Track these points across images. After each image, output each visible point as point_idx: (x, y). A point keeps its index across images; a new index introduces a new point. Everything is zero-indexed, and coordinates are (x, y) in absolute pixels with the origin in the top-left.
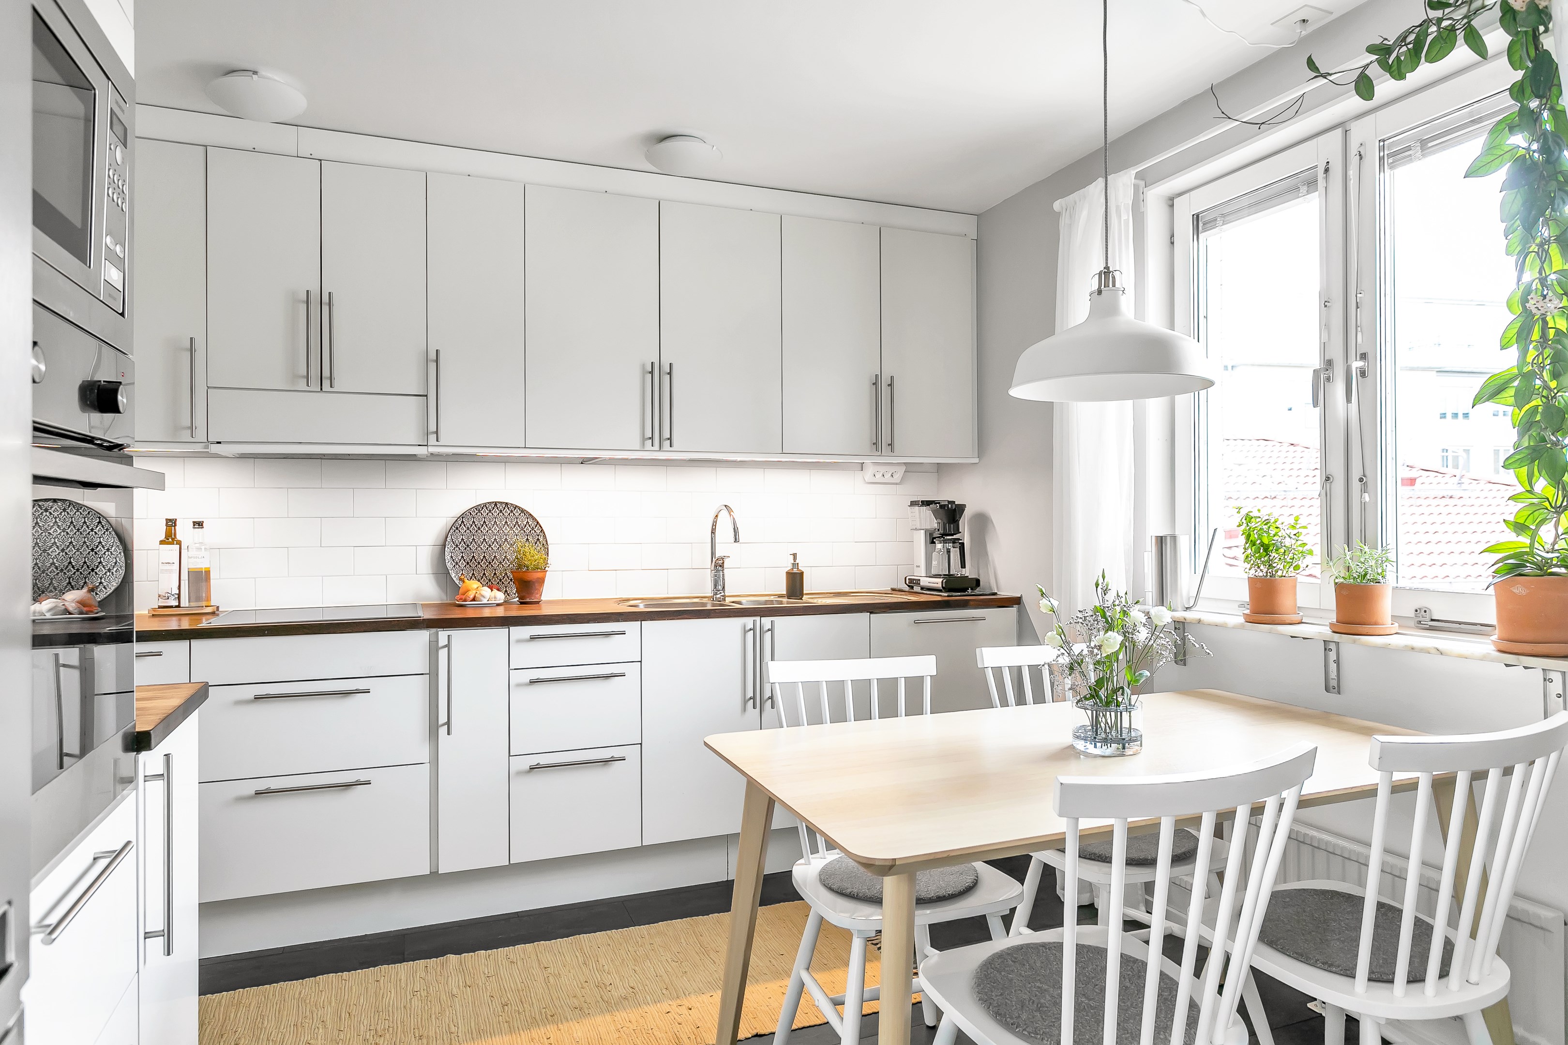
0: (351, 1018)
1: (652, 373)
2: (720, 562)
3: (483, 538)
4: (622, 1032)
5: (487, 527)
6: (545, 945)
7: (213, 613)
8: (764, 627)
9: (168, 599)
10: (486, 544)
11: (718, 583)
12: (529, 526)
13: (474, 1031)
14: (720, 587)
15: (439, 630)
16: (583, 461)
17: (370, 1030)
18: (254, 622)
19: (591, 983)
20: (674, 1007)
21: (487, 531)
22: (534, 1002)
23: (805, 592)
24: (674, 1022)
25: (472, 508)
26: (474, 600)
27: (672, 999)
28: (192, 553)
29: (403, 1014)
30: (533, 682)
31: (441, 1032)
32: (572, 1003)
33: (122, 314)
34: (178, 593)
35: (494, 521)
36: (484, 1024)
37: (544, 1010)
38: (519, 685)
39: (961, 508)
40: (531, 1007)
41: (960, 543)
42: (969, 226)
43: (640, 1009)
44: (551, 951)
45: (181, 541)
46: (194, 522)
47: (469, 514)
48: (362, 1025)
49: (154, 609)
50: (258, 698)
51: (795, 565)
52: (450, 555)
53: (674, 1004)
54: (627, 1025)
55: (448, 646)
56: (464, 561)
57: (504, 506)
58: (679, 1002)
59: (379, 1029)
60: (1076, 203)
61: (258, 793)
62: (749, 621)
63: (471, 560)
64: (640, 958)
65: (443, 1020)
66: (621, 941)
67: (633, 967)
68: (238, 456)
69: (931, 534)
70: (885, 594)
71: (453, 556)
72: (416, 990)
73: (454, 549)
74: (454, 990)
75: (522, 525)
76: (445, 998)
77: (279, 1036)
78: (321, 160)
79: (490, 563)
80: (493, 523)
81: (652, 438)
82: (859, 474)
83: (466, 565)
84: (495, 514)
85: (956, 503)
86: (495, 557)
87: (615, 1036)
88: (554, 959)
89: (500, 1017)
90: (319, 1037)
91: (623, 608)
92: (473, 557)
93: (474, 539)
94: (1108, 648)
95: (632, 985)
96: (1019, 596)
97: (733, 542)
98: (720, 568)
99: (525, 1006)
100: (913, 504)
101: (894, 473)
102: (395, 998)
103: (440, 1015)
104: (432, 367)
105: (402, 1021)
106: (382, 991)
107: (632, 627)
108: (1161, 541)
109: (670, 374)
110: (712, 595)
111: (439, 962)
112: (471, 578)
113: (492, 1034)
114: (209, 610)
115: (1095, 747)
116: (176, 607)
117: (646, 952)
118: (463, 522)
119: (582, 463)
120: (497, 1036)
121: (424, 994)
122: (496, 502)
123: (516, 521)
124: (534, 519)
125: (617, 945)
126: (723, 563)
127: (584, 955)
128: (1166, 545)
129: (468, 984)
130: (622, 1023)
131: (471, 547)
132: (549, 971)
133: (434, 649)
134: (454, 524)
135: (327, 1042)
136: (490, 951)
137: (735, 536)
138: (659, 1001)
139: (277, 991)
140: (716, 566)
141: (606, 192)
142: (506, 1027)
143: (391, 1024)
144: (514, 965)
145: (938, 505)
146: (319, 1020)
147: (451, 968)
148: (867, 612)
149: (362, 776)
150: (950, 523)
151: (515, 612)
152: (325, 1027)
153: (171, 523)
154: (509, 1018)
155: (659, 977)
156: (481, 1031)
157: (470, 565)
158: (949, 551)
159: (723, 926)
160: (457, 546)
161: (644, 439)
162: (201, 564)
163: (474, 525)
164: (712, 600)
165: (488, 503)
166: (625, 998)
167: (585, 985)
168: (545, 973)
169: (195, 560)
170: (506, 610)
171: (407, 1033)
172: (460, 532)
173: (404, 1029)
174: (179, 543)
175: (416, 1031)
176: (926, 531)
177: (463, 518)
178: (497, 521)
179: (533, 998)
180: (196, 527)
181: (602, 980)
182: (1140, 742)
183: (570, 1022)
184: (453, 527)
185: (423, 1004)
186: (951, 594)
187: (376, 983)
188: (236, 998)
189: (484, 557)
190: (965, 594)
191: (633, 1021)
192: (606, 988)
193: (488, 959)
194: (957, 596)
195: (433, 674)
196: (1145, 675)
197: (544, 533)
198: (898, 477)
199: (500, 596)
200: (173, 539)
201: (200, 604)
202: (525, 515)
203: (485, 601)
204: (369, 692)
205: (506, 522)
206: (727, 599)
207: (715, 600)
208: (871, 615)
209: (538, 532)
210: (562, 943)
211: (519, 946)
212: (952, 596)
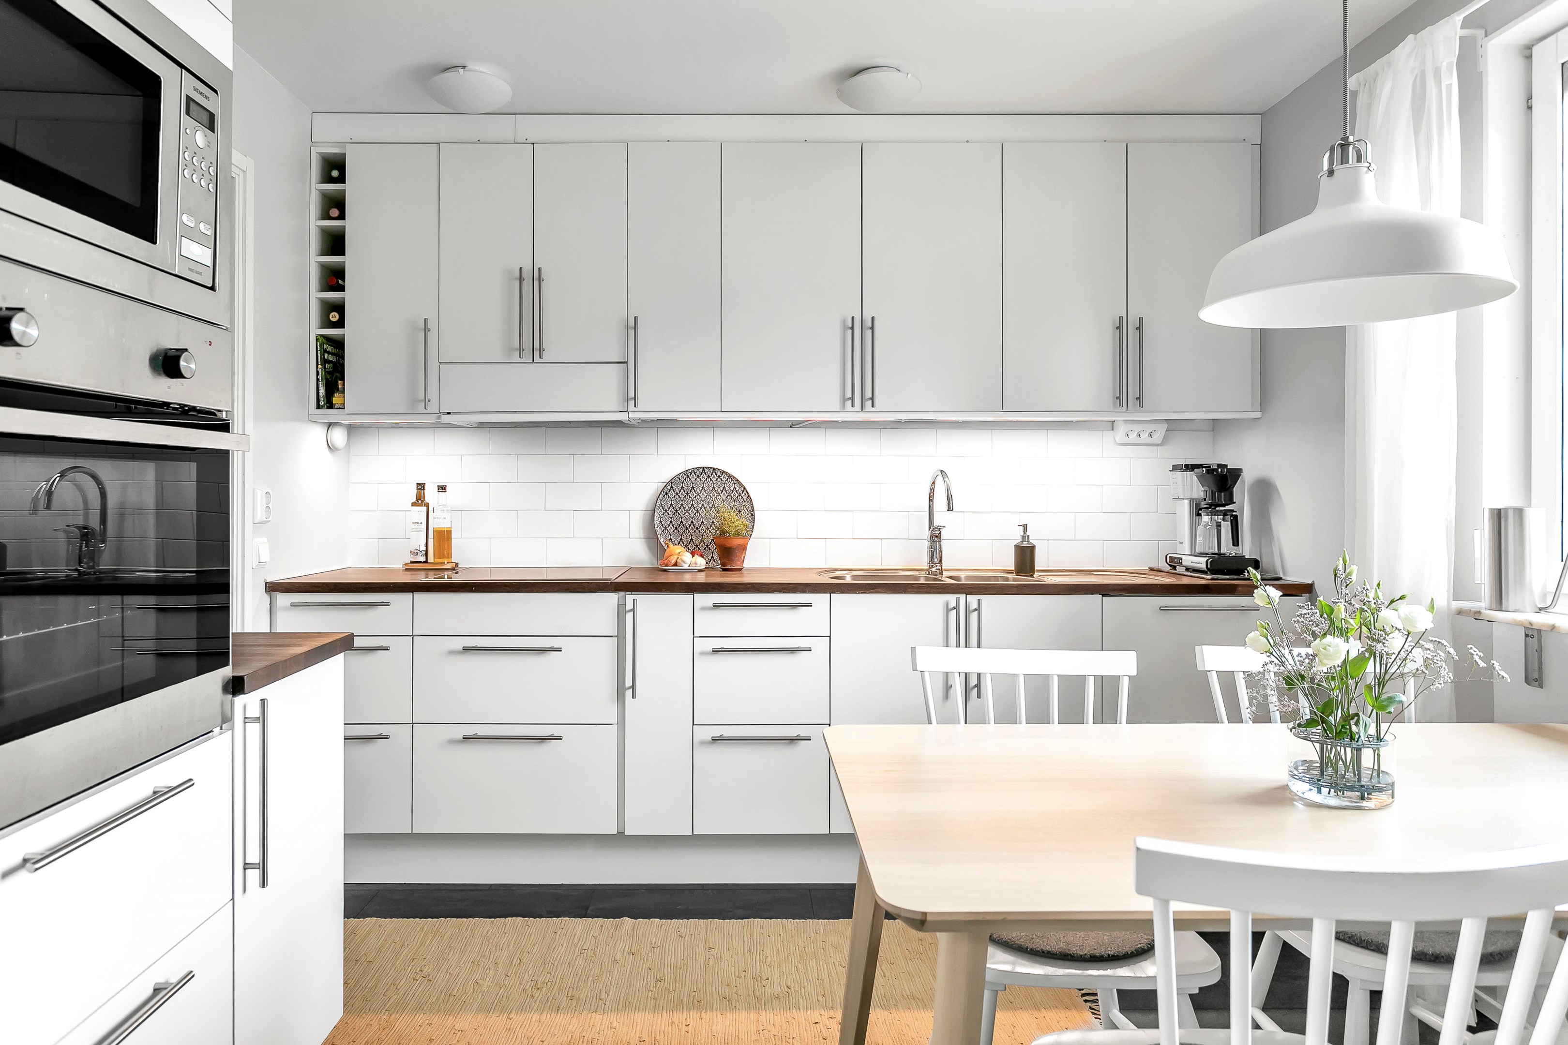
0: (520, 965)
1: (852, 328)
2: (936, 532)
3: (691, 504)
4: (761, 1034)
5: (695, 492)
6: (718, 924)
7: (453, 569)
8: (971, 606)
9: (417, 555)
10: (694, 510)
11: (935, 555)
12: (737, 492)
13: (621, 1002)
14: (936, 560)
15: (627, 593)
16: (792, 425)
17: (532, 981)
18: (489, 579)
19: (749, 973)
20: (825, 1018)
21: (695, 497)
22: (687, 983)
23: (1036, 568)
24: (819, 1035)
25: (681, 473)
26: (676, 565)
27: (827, 1008)
28: (436, 514)
29: (565, 970)
30: (715, 651)
31: (592, 996)
32: (723, 992)
33: (213, 288)
34: (425, 549)
35: (702, 486)
36: (633, 996)
37: (694, 994)
38: (703, 653)
39: (1235, 474)
40: (682, 988)
41: (1232, 516)
42: (1251, 129)
43: (789, 1014)
44: (721, 931)
45: (428, 503)
46: (438, 486)
47: (678, 479)
48: (527, 973)
49: (406, 564)
50: (466, 649)
51: (1025, 537)
52: (659, 520)
53: (826, 1014)
54: (769, 1028)
55: (633, 610)
56: (673, 526)
57: (712, 471)
58: (832, 1013)
59: (539, 982)
60: (1377, 74)
61: (466, 738)
62: (952, 599)
63: (680, 526)
64: (807, 955)
65: (598, 984)
66: (793, 934)
67: (796, 964)
68: (476, 426)
69: (1197, 505)
70: (1137, 573)
71: (662, 521)
72: (585, 948)
73: (664, 514)
74: (618, 955)
75: (729, 490)
76: (607, 962)
77: (457, 969)
78: (533, 144)
79: (697, 528)
80: (701, 489)
81: (852, 399)
82: (1108, 435)
83: (674, 530)
84: (703, 480)
85: (1228, 467)
86: (702, 522)
87: (753, 1037)
88: (721, 940)
89: (650, 992)
90: (488, 979)
91: (825, 579)
92: (682, 522)
93: (682, 504)
94: (1326, 659)
95: (789, 984)
96: (1310, 583)
97: (946, 510)
98: (936, 539)
99: (677, 985)
100: (1175, 468)
101: (1153, 432)
102: (564, 953)
103: (596, 978)
104: (631, 333)
105: (562, 977)
106: (556, 943)
107: (819, 600)
108: (1498, 516)
109: (872, 328)
110: (928, 567)
111: (614, 923)
112: (679, 543)
113: (637, 1009)
114: (449, 566)
115: (1319, 792)
116: (424, 562)
117: (816, 949)
118: (672, 487)
119: (791, 427)
120: (640, 1013)
121: (590, 953)
122: (704, 468)
123: (723, 487)
124: (741, 484)
125: (788, 937)
126: (940, 533)
127: (752, 942)
128: (1506, 520)
129: (633, 951)
130: (765, 1024)
131: (679, 512)
132: (712, 953)
133: (621, 612)
134: (663, 489)
135: (493, 984)
136: (665, 920)
137: (949, 504)
138: (811, 1008)
139: (471, 926)
140: (933, 537)
141: (806, 141)
142: (652, 1003)
143: (551, 978)
144: (681, 940)
145: (1204, 469)
146: (493, 961)
147: (624, 931)
148: (1100, 594)
149: (555, 731)
150: (1220, 491)
151: (718, 578)
152: (496, 970)
153: (421, 487)
154: (658, 995)
155: (819, 980)
156: (628, 1003)
157: (678, 530)
158: (1219, 525)
159: (906, 935)
160: (666, 511)
161: (844, 400)
162: (444, 525)
163: (682, 491)
164: (927, 573)
165: (696, 468)
166: (778, 997)
167: (742, 974)
168: (707, 954)
169: (439, 520)
170: (707, 576)
171: (562, 991)
172: (669, 497)
173: (561, 986)
174: (427, 505)
175: (571, 990)
176: (1191, 500)
177: (672, 483)
178: (705, 486)
179: (687, 979)
180: (440, 490)
181: (760, 972)
182: (1391, 791)
183: (715, 1011)
184: (662, 492)
185: (586, 964)
186: (1215, 576)
187: (553, 933)
188: (436, 926)
189: (692, 522)
190: (1239, 577)
191: (777, 1025)
192: (761, 982)
193: (659, 929)
194: (1224, 580)
195: (620, 637)
196: (1397, 699)
197: (750, 499)
198: (1158, 437)
199: (701, 562)
200: (422, 502)
201: (442, 560)
202: (732, 480)
203: (686, 567)
204: (561, 651)
205: (714, 488)
206: (944, 573)
207: (930, 574)
208: (1104, 598)
209: (745, 497)
210: (735, 924)
211: (693, 920)
212: (1217, 579)
